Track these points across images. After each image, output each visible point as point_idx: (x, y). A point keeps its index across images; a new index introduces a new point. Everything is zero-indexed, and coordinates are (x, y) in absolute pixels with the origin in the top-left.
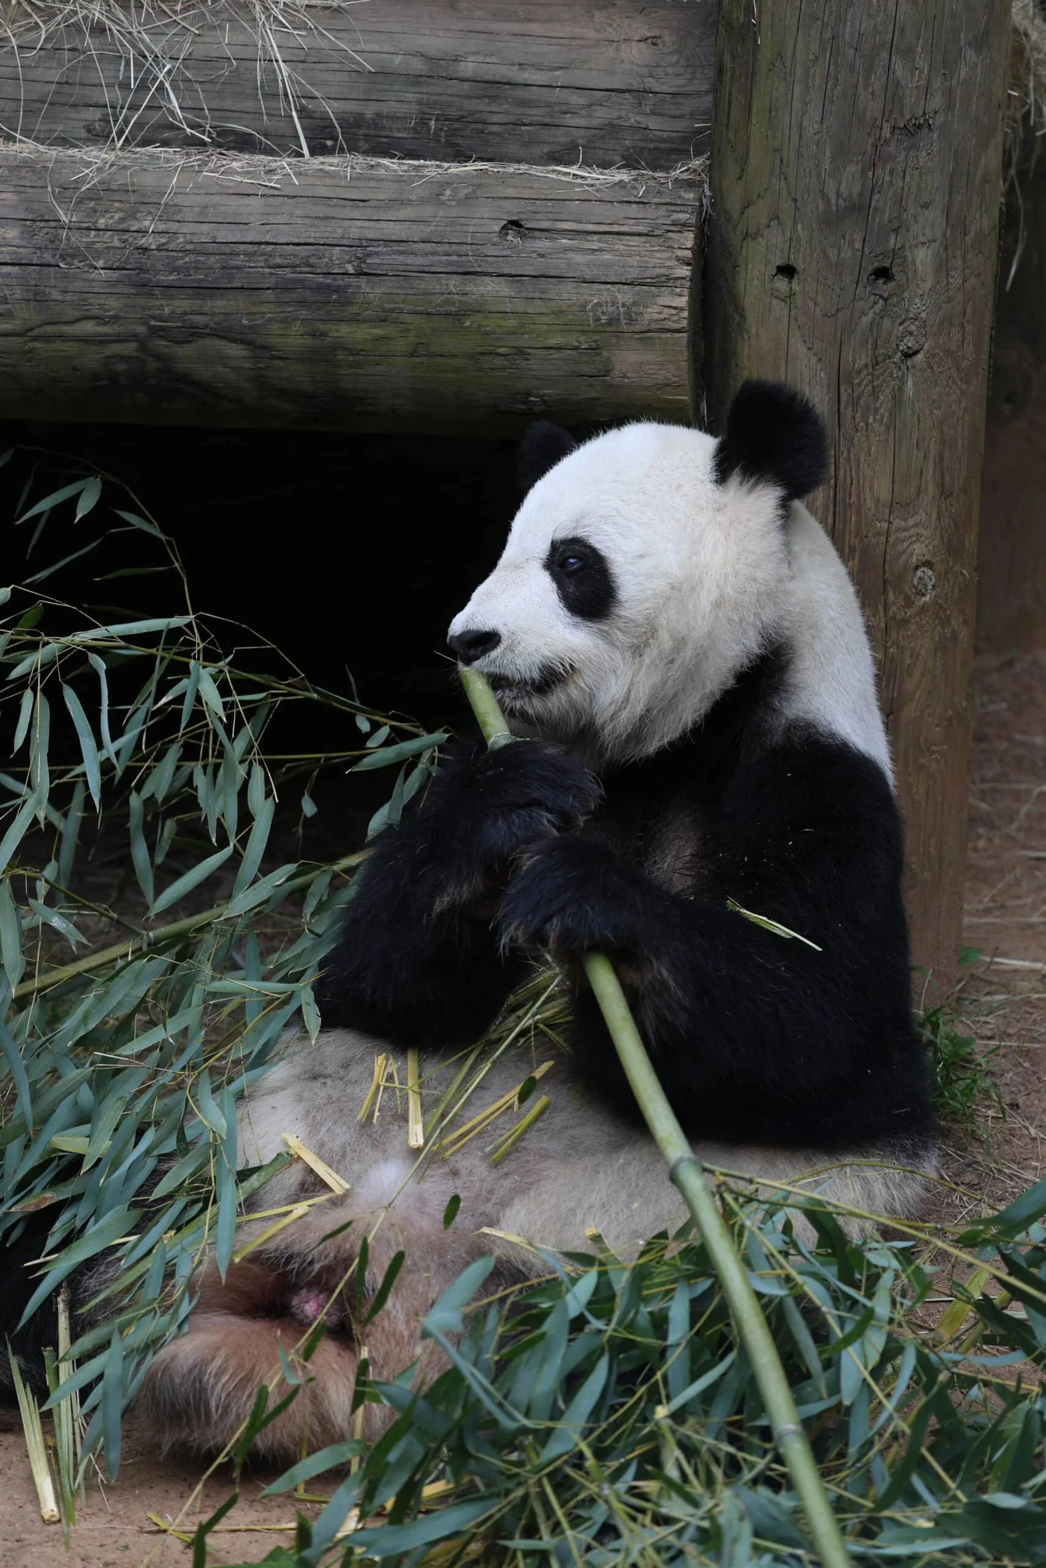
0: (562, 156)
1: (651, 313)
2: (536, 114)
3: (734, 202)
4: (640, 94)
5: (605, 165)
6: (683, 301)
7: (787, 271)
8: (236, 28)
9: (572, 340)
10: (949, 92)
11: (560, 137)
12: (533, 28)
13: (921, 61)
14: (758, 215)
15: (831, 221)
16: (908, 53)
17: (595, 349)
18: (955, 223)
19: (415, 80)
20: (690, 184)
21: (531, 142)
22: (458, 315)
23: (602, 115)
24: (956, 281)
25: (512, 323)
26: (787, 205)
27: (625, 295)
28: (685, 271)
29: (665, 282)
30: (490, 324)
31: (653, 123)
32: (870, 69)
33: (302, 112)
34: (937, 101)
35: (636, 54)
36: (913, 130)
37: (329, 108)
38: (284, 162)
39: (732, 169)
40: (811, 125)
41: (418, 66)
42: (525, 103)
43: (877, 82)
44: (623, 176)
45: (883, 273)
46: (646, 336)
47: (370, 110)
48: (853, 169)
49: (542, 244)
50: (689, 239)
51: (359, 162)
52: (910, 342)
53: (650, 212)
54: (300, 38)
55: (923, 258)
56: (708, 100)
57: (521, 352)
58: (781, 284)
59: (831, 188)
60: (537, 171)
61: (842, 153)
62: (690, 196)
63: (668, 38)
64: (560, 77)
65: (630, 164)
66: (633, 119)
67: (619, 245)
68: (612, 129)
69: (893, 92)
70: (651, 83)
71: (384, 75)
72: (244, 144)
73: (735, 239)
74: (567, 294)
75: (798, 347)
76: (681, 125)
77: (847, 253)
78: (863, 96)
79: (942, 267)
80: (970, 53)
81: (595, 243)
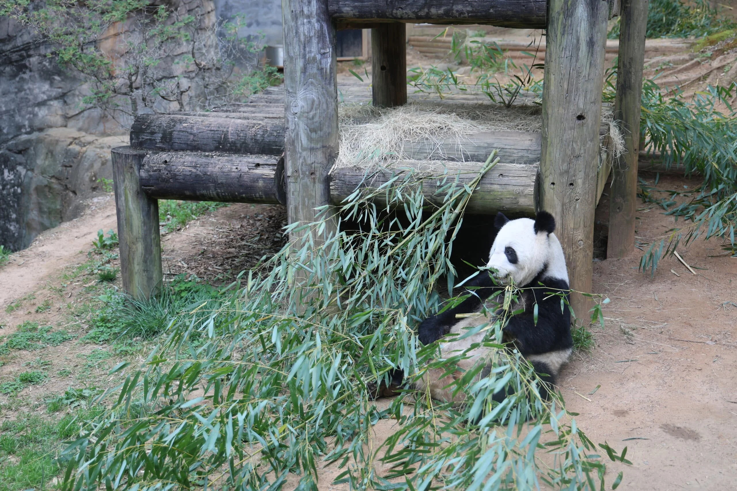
0: (512, 162)
1: (526, 192)
2: (508, 154)
3: (543, 171)
4: (528, 150)
5: (520, 164)
6: (533, 189)
7: (553, 184)
8: (453, 138)
9: (511, 196)
10: (585, 150)
11: (512, 158)
12: (508, 138)
13: (579, 144)
14: (548, 173)
15: (561, 174)
16: (576, 142)
17: (516, 198)
18: (587, 175)
19: (485, 148)
20: (536, 167)
21: (506, 159)
22: (490, 192)
23: (520, 154)
24: (587, 185)
25: (500, 193)
26: (553, 171)
27: (521, 188)
28: (533, 184)
29: (529, 186)
30: (496, 193)
31: (530, 156)
32: (569, 145)
33: (464, 154)
34: (582, 151)
35: (528, 143)
36: (578, 157)
37: (469, 153)
38: (459, 163)
39: (543, 164)
40: (557, 156)
41: (486, 145)
42: (506, 152)
43: (570, 148)
44: (524, 166)
45: (572, 184)
46: (525, 196)
47: (476, 153)
48: (565, 164)
49: (506, 178)
50: (534, 178)
51: (473, 163)
52: (577, 198)
53: (527, 172)
54: (464, 140)
55: (580, 181)
56: (540, 152)
57: (501, 199)
58: (552, 186)
59: (561, 168)
60: (507, 165)
61: (563, 161)
62: (536, 169)
63: (534, 140)
64: (513, 147)
65: (525, 163)
66: (526, 155)
67: (521, 178)
68: (522, 157)
69: (573, 149)
70: (530, 148)
71: (479, 147)
72: (453, 160)
73: (544, 177)
74: (510, 188)
75: (555, 198)
76: (535, 156)
77: (564, 180)
78: (567, 150)
79: (584, 183)
80: (589, 142)
81: (516, 178)
